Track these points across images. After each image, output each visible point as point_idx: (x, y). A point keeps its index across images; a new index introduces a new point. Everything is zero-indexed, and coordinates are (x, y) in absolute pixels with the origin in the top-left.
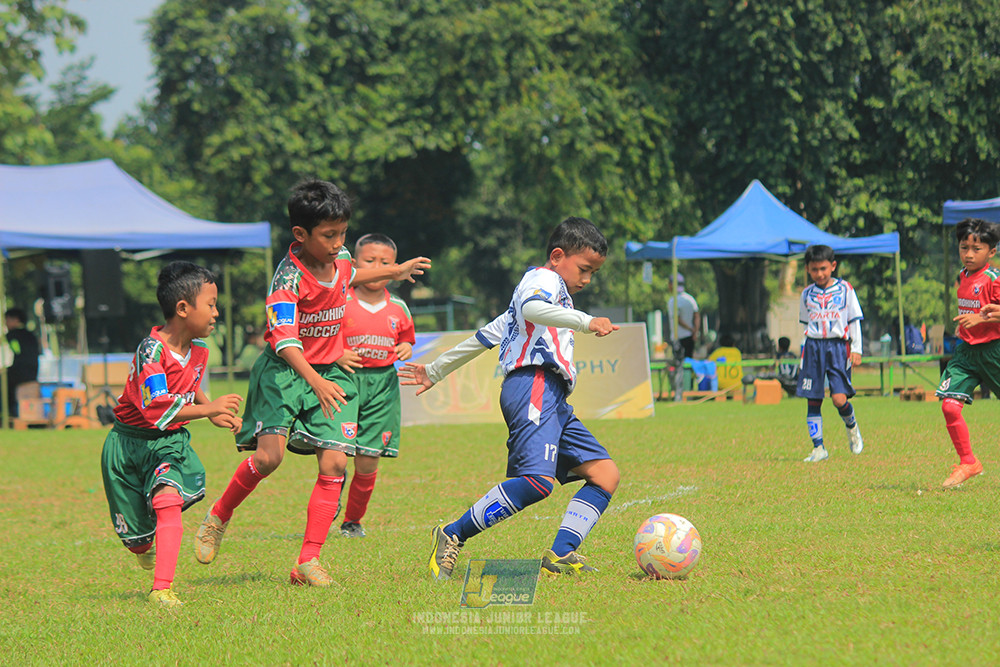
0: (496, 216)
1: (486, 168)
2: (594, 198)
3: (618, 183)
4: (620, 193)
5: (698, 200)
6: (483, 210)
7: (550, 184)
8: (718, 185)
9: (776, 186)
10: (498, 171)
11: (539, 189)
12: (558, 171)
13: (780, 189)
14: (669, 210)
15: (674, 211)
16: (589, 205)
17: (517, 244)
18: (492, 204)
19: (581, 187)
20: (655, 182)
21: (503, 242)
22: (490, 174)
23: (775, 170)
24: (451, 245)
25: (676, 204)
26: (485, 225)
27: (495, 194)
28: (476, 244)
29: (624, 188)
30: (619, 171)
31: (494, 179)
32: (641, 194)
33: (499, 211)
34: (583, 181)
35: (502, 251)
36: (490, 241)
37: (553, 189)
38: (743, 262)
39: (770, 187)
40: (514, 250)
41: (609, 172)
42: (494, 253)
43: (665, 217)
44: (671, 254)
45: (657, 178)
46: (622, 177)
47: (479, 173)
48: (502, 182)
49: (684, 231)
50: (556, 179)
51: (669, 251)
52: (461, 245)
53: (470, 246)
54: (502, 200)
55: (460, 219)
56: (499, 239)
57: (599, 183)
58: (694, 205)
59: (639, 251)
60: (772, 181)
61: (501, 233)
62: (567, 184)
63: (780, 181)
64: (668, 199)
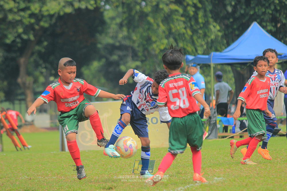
0: (117, 44)
1: (113, 19)
2: (170, 33)
3: (183, 25)
4: (183, 31)
5: (225, 34)
6: (110, 41)
7: (147, 27)
8: (235, 27)
9: (267, 25)
10: (118, 20)
11: (141, 30)
12: (150, 19)
13: (269, 28)
14: (209, 40)
15: (212, 40)
16: (167, 37)
17: (129, 59)
18: (115, 37)
19: (163, 28)
20: (202, 25)
21: (121, 58)
22: (114, 22)
23: (266, 18)
24: (94, 59)
25: (213, 37)
26: (112, 49)
27: (117, 32)
28: (107, 59)
29: (185, 28)
30: (183, 19)
31: (116, 24)
32: (194, 31)
33: (119, 42)
34: (164, 25)
35: (121, 62)
36: (115, 57)
37: (149, 29)
38: (248, 65)
39: (263, 27)
40: (127, 62)
41: (177, 20)
42: (117, 64)
43: (207, 43)
44: (210, 61)
45: (202, 23)
46: (184, 22)
47: (108, 21)
48: (121, 25)
49: (217, 50)
50: (149, 23)
51: (209, 59)
52: (99, 60)
53: (104, 60)
54: (121, 35)
55: (99, 46)
56: (119, 56)
57: (172, 26)
58: (222, 37)
59: (192, 60)
60: (264, 24)
61: (120, 53)
62: (155, 26)
63: (268, 24)
64: (209, 34)
